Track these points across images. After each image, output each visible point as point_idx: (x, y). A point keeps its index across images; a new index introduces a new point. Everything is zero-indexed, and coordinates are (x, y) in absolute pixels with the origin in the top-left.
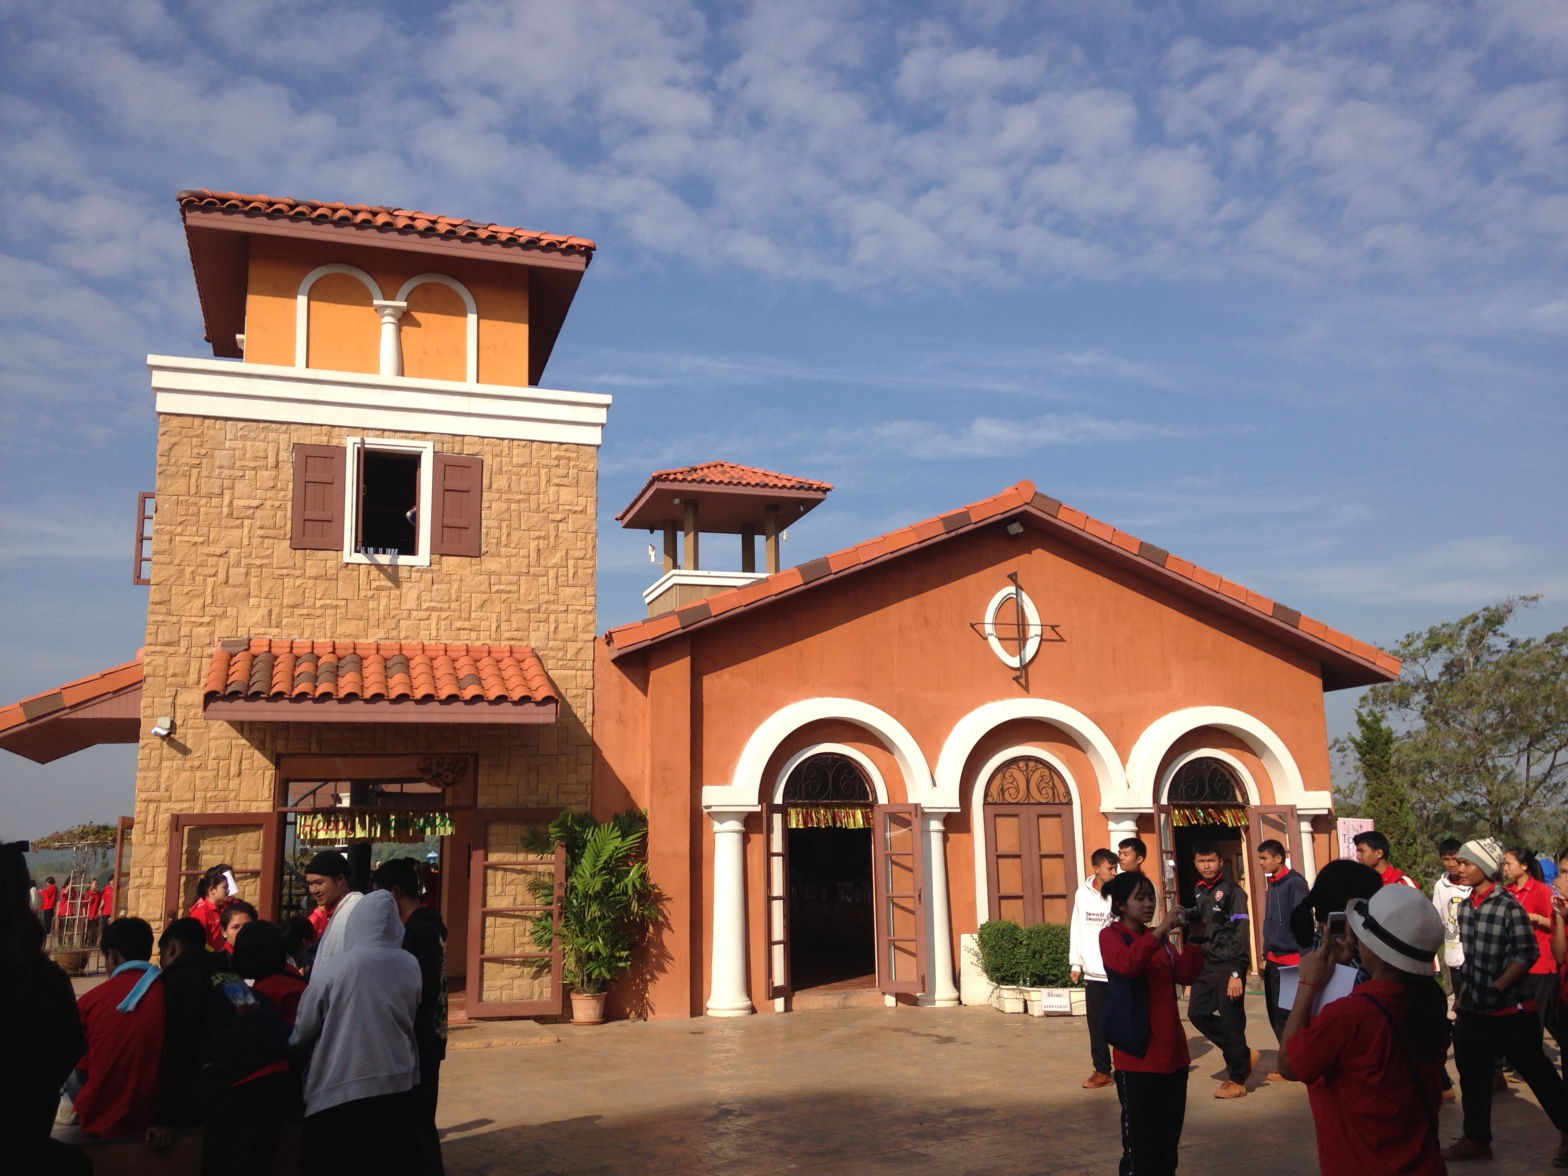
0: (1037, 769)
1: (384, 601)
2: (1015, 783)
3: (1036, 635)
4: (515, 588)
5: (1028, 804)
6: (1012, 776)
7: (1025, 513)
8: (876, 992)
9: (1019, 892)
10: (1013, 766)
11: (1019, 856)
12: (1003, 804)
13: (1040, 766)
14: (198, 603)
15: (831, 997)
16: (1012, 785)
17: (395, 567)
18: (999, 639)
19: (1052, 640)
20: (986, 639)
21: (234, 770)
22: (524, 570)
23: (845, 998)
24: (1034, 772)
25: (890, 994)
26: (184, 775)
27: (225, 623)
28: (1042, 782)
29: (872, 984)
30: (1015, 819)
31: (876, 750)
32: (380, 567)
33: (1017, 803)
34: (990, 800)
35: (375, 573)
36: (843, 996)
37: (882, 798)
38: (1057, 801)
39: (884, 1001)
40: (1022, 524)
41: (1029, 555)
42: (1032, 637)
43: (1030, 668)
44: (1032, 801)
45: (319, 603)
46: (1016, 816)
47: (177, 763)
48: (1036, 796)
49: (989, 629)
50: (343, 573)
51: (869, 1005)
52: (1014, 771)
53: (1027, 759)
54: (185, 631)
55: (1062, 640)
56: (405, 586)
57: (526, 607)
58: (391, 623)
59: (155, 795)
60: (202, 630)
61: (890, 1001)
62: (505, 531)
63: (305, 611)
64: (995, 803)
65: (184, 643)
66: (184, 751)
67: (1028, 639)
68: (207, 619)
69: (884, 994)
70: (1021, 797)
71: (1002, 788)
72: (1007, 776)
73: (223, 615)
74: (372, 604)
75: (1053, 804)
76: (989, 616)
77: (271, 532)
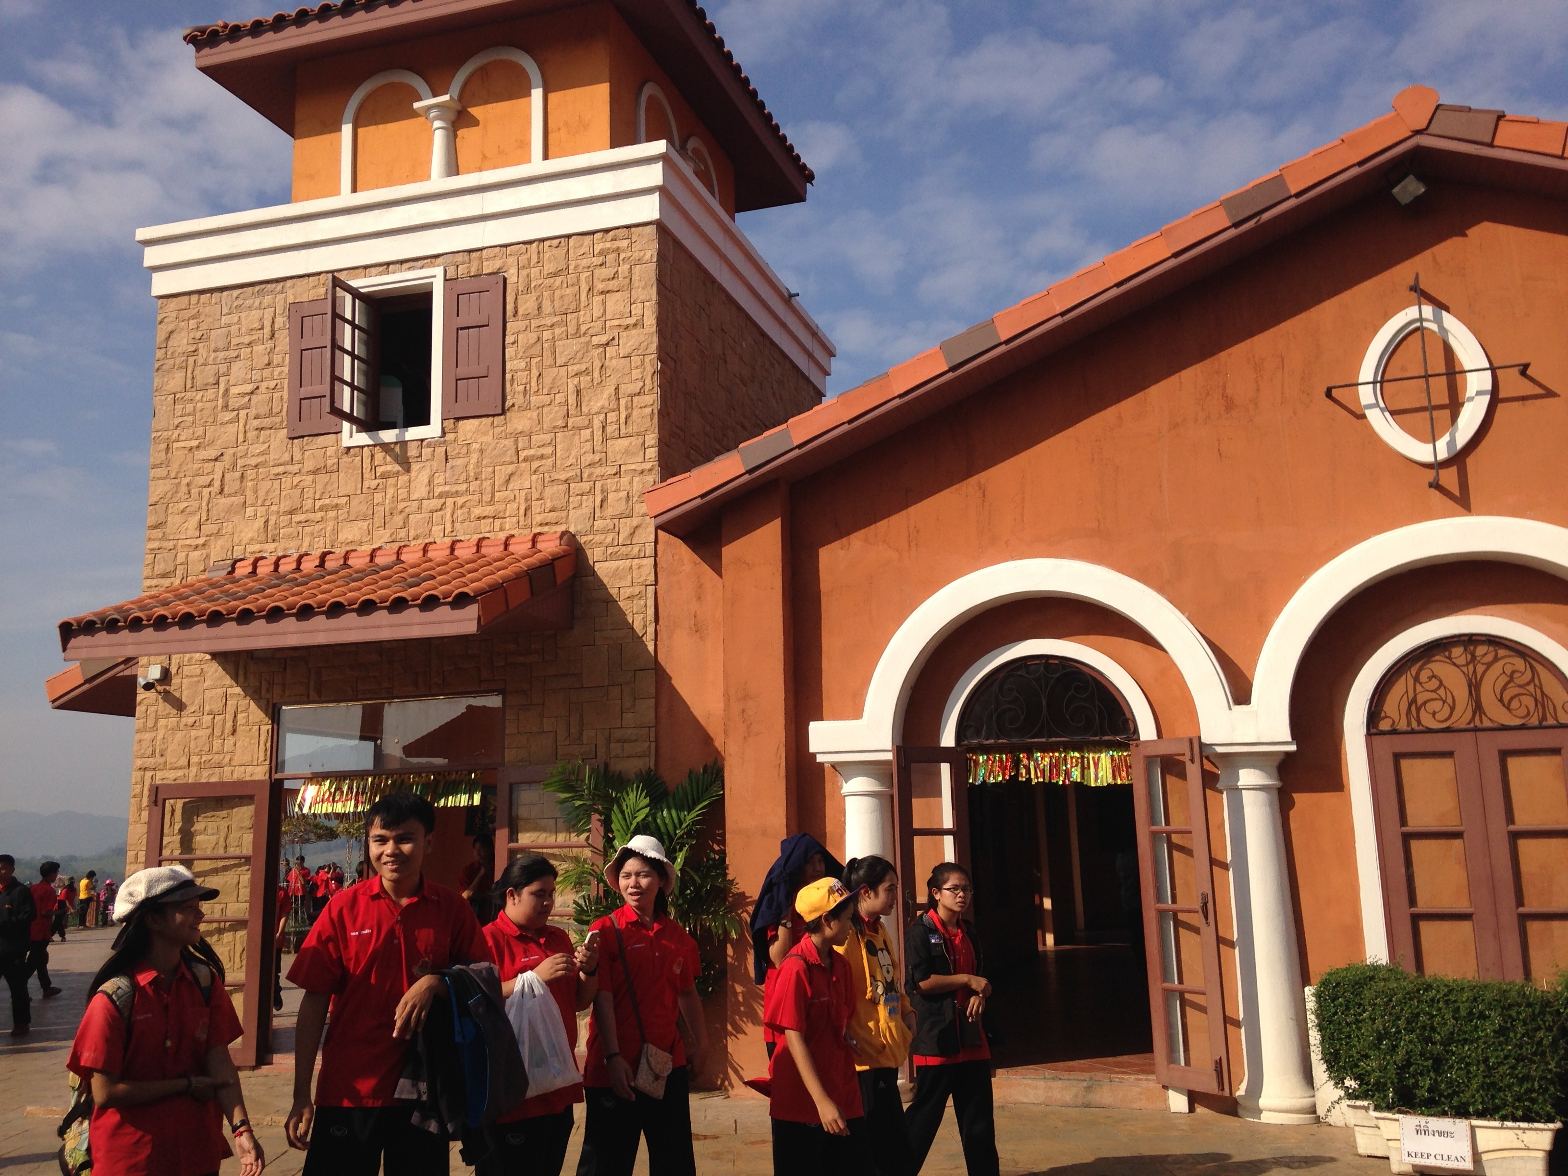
0: (1496, 659)
1: (391, 491)
2: (1441, 692)
3: (1479, 393)
4: (549, 450)
5: (1476, 730)
6: (1434, 676)
7: (1419, 152)
8: (1150, 1083)
9: (1462, 906)
10: (1437, 658)
11: (1458, 835)
12: (1413, 732)
13: (1502, 652)
14: (194, 521)
15: (1059, 1083)
16: (1434, 695)
17: (404, 444)
18: (1392, 413)
19: (1524, 398)
20: (1363, 417)
21: (229, 725)
22: (560, 423)
23: (1088, 1089)
24: (1489, 665)
25: (1177, 1090)
26: (179, 735)
27: (220, 542)
28: (1511, 685)
29: (1148, 1069)
30: (1448, 763)
31: (1133, 647)
32: (386, 447)
33: (1448, 730)
34: (1385, 725)
35: (379, 455)
36: (1085, 1084)
37: (1147, 730)
38: (1551, 721)
39: (1166, 1099)
40: (1420, 178)
41: (1461, 239)
42: (1471, 399)
43: (1470, 461)
44: (1487, 724)
45: (318, 504)
46: (1449, 754)
47: (173, 721)
48: (1497, 714)
49: (1366, 395)
50: (345, 460)
51: (1135, 1106)
52: (1438, 666)
53: (1469, 640)
54: (181, 557)
55: (1550, 394)
56: (415, 467)
57: (563, 476)
58: (398, 520)
59: (150, 762)
60: (197, 553)
61: (1178, 1102)
62: (535, 372)
63: (302, 517)
64: (1394, 732)
65: (179, 573)
66: (179, 705)
67: (1462, 404)
68: (201, 541)
69: (1166, 1087)
70: (1462, 717)
71: (1414, 701)
72: (1424, 676)
73: (218, 534)
74: (378, 497)
75: (1540, 727)
76: (1367, 371)
77: (266, 422)
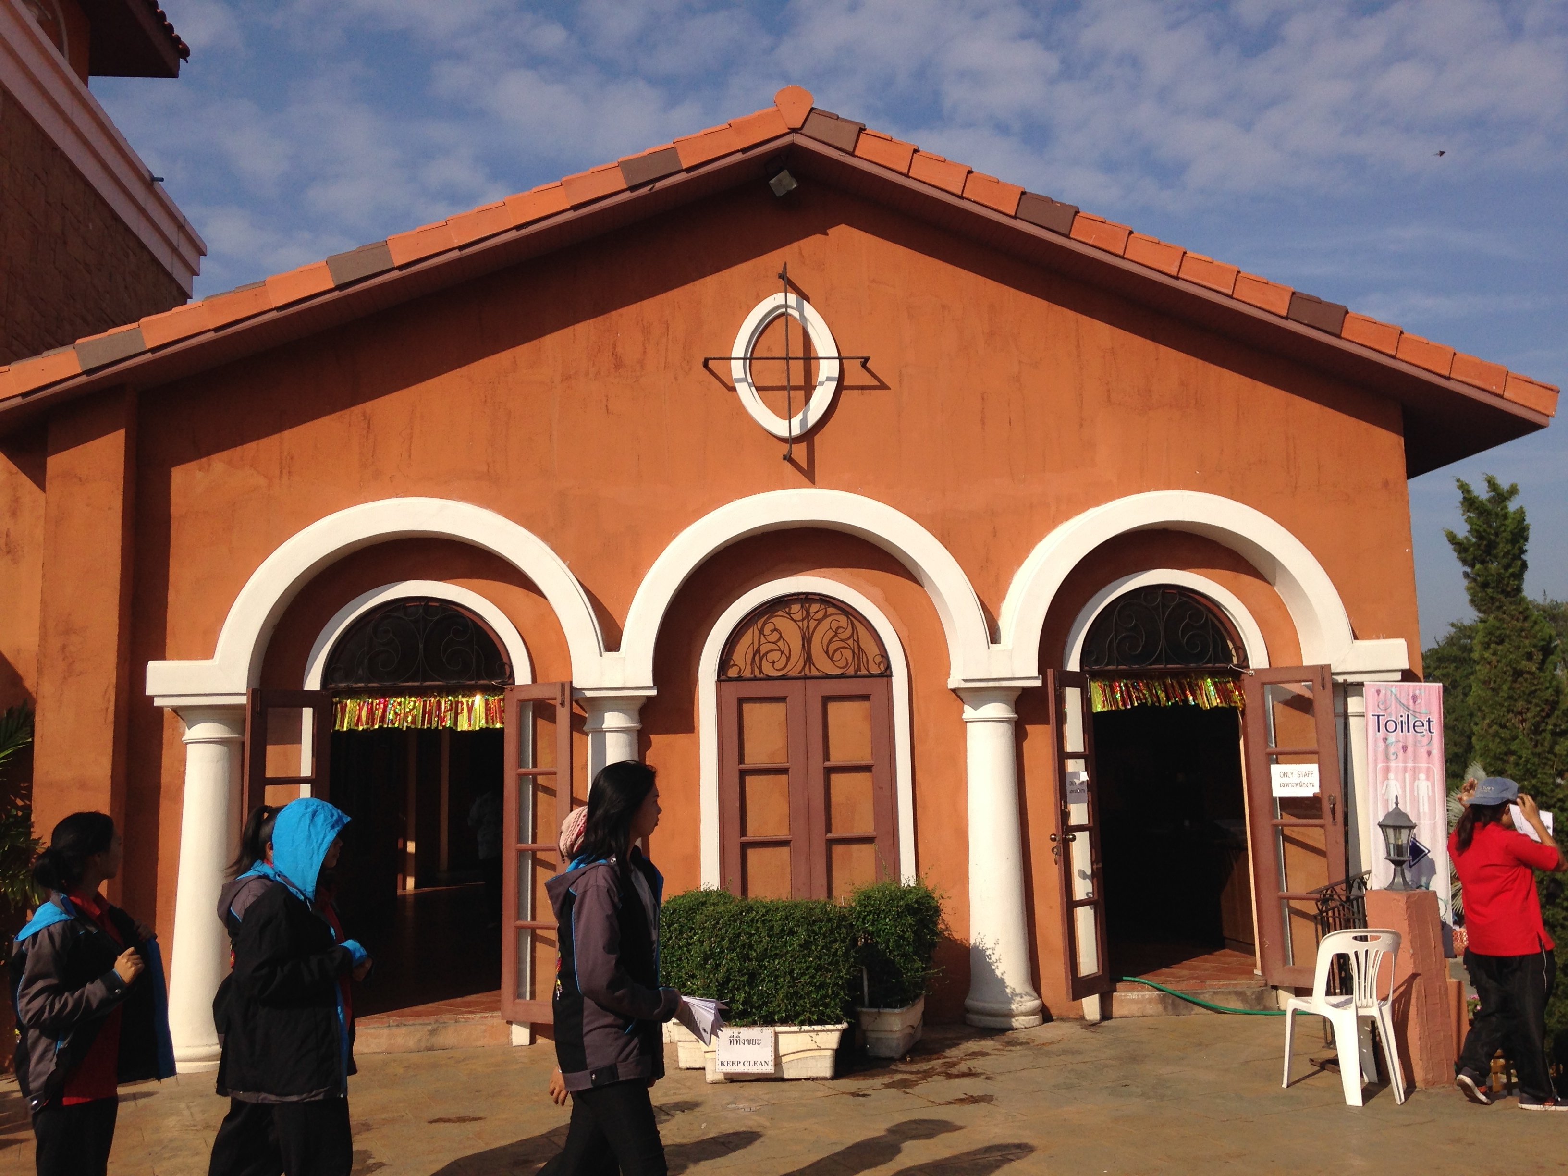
0: (825, 616)
2: (781, 643)
3: (829, 379)
5: (806, 678)
6: (775, 630)
7: (793, 148)
8: (495, 1020)
9: (782, 834)
10: (779, 613)
11: (784, 771)
12: (755, 679)
13: (831, 610)
15: (403, 1030)
16: (774, 647)
18: (758, 389)
19: (863, 388)
20: (734, 389)
23: (433, 1032)
24: (820, 621)
25: (521, 1024)
28: (836, 639)
29: (495, 1007)
30: (780, 708)
31: (516, 592)
33: (783, 678)
34: (732, 673)
36: (430, 1027)
37: (522, 675)
38: (864, 672)
39: (509, 1034)
40: (794, 174)
41: (823, 236)
42: (822, 384)
43: (817, 438)
44: (815, 673)
46: (782, 699)
48: (824, 665)
49: (737, 369)
51: (480, 1043)
52: (780, 621)
53: (805, 598)
55: (883, 386)
61: (520, 1035)
64: (740, 679)
67: (814, 388)
69: (510, 1023)
70: (795, 667)
71: (758, 651)
72: (767, 631)
75: (856, 676)
76: (739, 348)
